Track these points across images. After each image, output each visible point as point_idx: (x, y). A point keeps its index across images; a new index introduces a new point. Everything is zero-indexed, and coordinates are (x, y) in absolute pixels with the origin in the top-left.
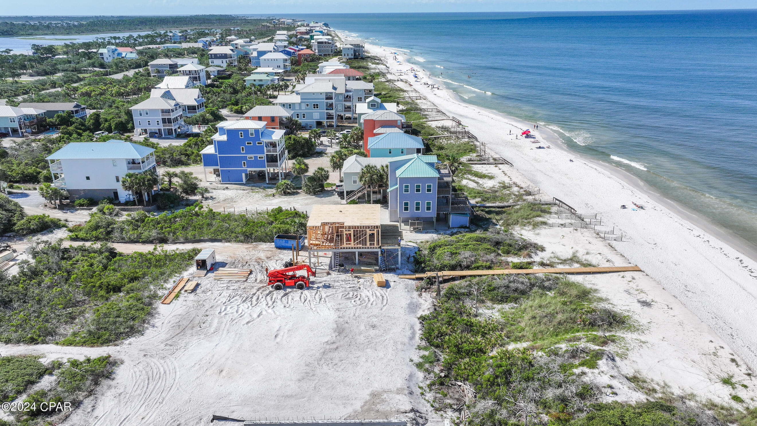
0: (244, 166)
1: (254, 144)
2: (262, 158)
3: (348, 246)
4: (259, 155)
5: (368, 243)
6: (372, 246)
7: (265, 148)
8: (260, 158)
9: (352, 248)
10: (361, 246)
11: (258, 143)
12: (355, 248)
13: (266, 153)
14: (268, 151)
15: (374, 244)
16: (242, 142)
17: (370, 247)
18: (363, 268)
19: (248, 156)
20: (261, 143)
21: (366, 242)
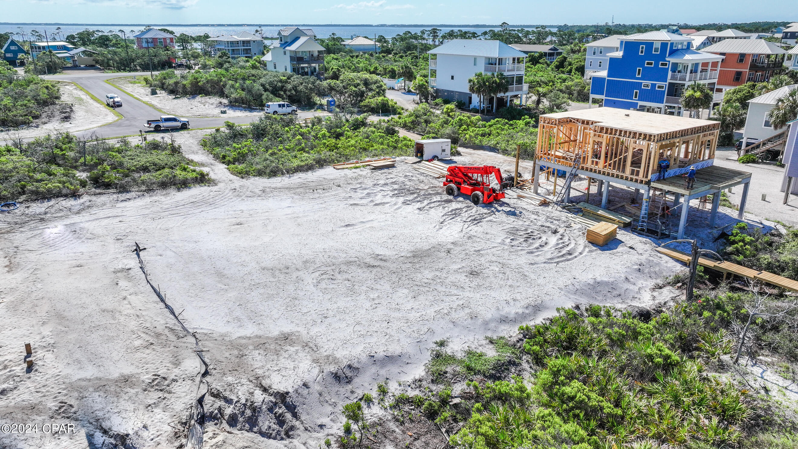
0: (636, 97)
1: (657, 64)
2: (662, 87)
3: (593, 167)
4: (659, 83)
5: (628, 169)
6: (634, 177)
7: (670, 73)
8: (659, 87)
9: (600, 172)
10: (615, 172)
11: (662, 64)
12: (604, 174)
13: (669, 81)
14: (673, 78)
15: (638, 174)
16: (640, 61)
17: (630, 176)
18: (600, 212)
19: (644, 82)
20: (666, 65)
21: (624, 166)
